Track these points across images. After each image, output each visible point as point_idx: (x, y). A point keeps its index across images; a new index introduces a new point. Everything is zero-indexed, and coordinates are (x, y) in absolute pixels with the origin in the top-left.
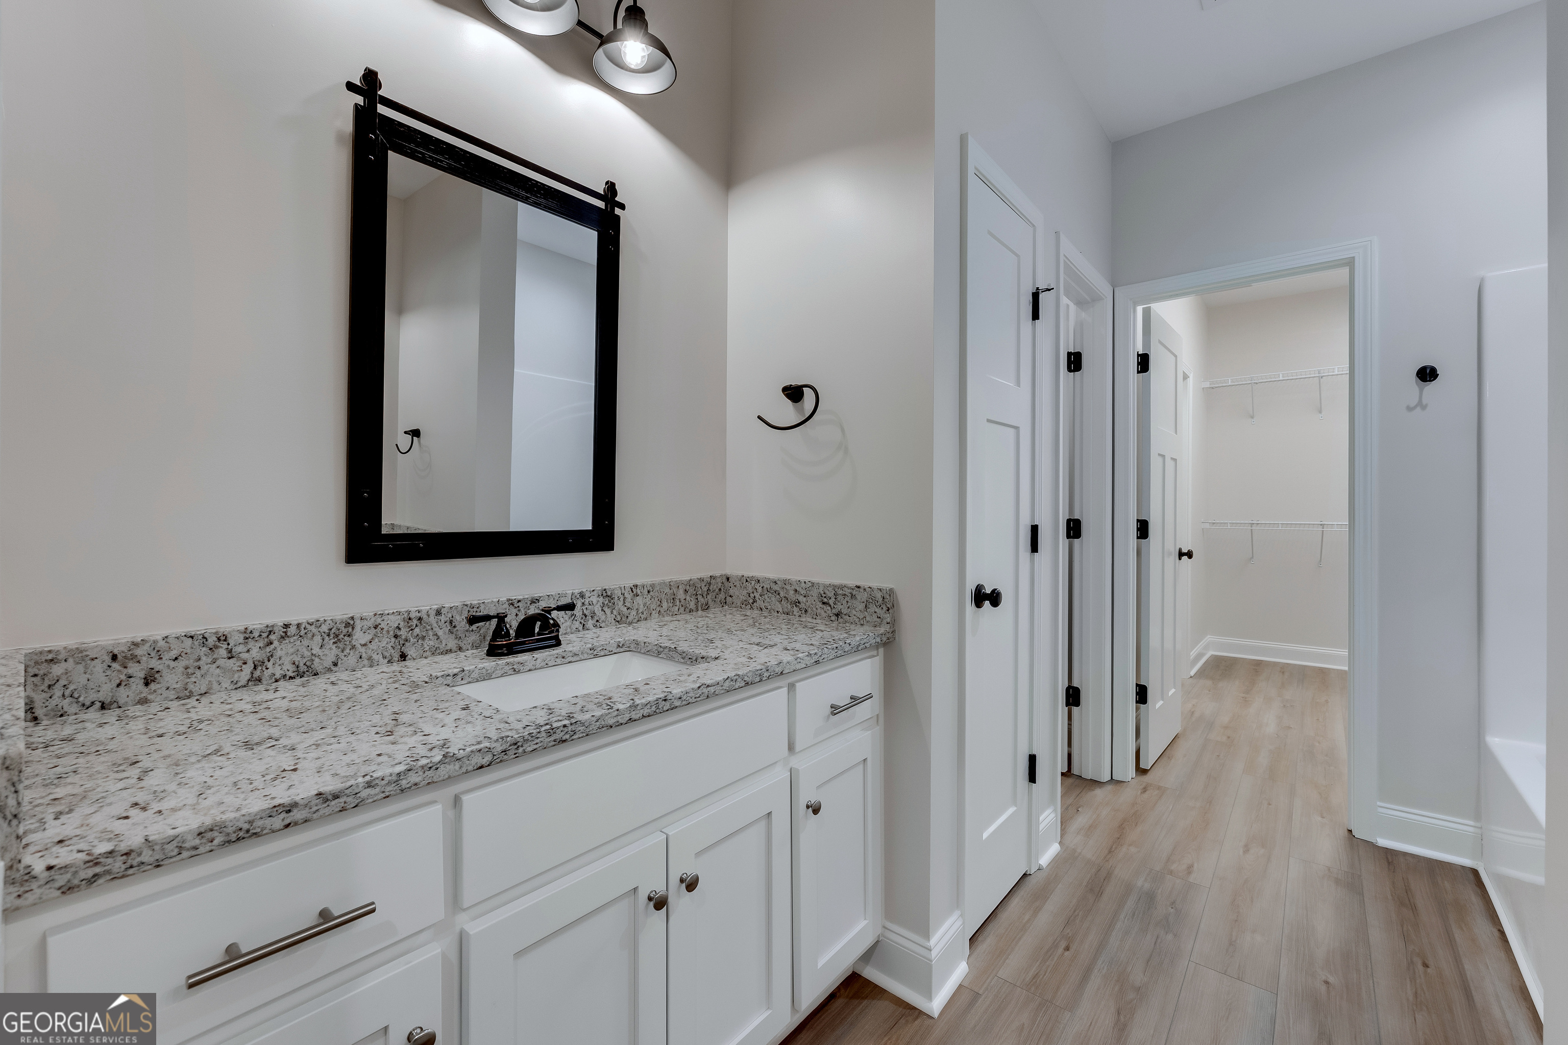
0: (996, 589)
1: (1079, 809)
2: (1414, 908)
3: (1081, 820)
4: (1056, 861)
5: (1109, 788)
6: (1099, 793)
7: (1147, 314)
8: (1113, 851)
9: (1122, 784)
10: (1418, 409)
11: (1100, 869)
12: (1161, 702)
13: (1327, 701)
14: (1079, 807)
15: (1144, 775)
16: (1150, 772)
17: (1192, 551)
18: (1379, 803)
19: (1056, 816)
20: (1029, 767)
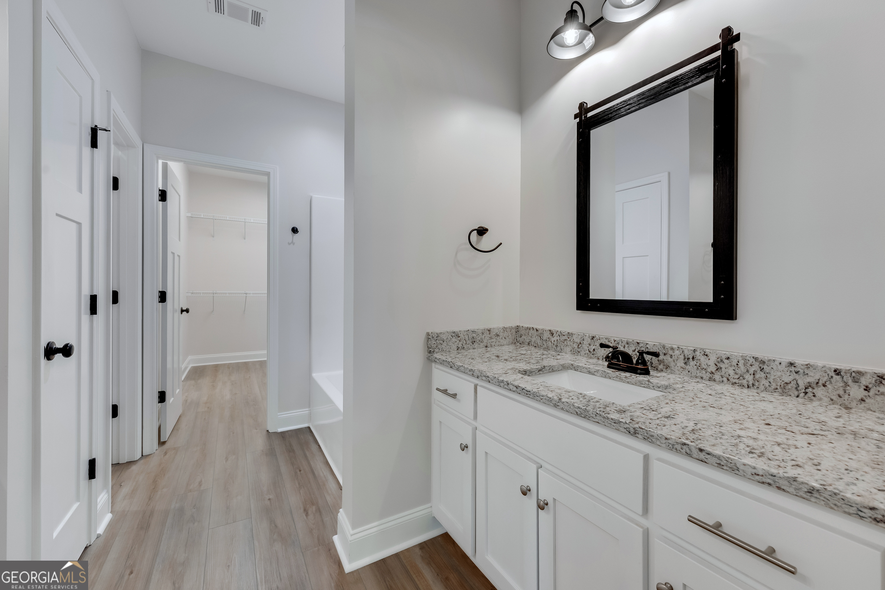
0: (68, 344)
1: (122, 484)
2: (293, 451)
3: (125, 490)
4: (111, 526)
5: (142, 461)
6: (134, 468)
7: (165, 167)
8: (152, 497)
9: (150, 456)
10: (292, 244)
11: (145, 513)
12: (172, 399)
13: (250, 377)
14: (121, 483)
15: (164, 445)
16: (167, 442)
17: (189, 309)
18: (278, 414)
19: (109, 495)
20: (89, 470)
